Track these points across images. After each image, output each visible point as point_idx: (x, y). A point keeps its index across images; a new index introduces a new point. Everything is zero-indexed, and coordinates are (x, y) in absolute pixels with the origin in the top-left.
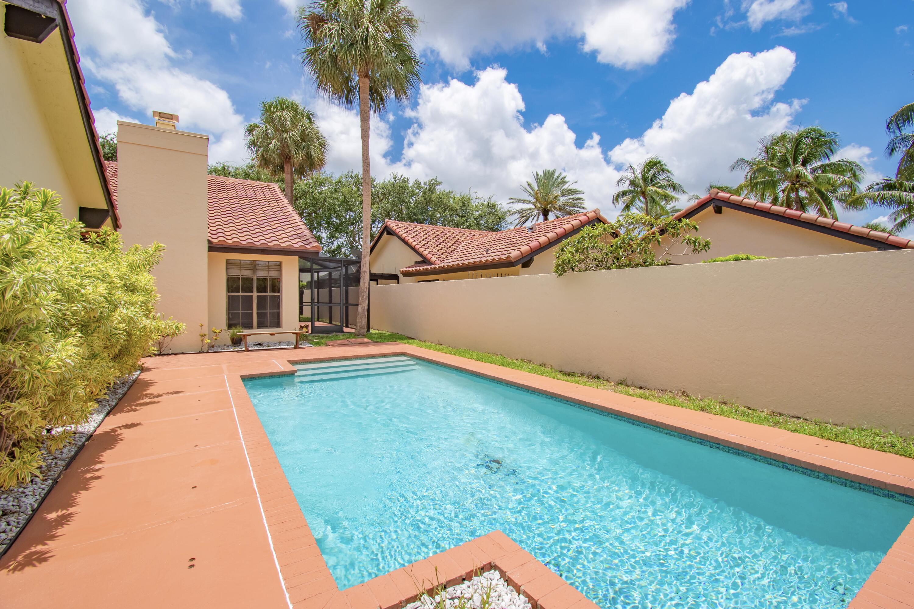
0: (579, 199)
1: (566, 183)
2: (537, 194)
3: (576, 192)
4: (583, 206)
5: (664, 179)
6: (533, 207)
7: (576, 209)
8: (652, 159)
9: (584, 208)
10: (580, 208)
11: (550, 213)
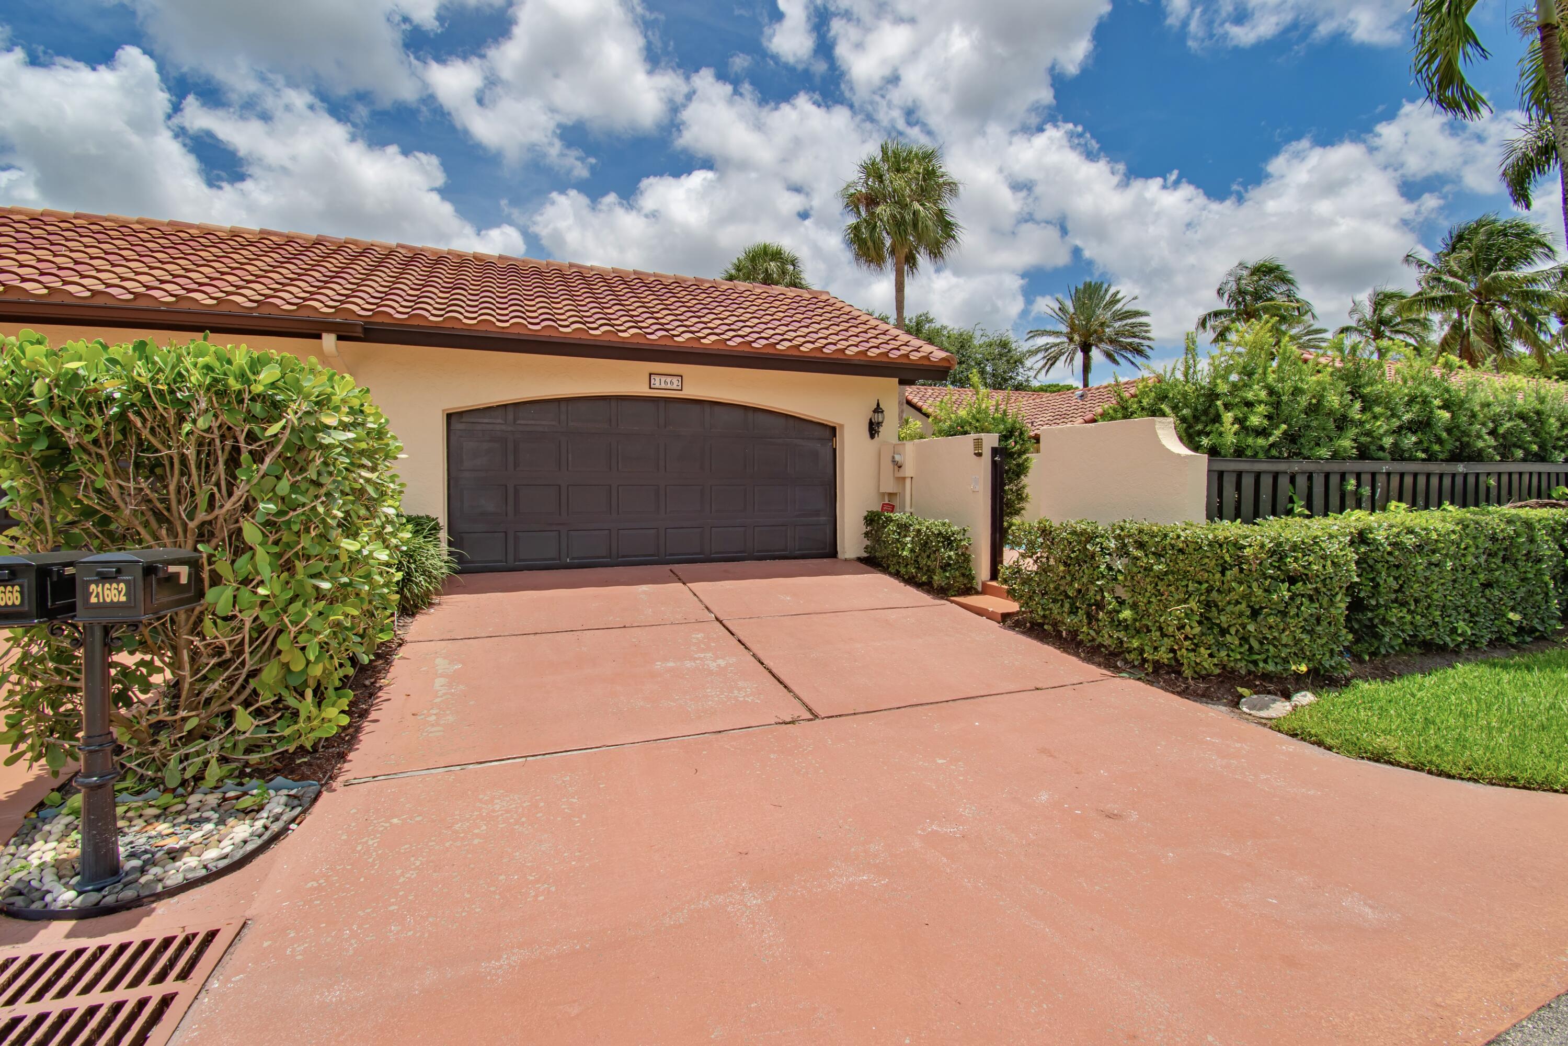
0: (1141, 324)
1: (1119, 301)
2: (1072, 319)
3: (1137, 314)
4: (1148, 335)
5: (1281, 293)
6: (1065, 340)
7: (1137, 340)
8: (1265, 261)
9: (1149, 339)
10: (1144, 338)
11: (1094, 348)
